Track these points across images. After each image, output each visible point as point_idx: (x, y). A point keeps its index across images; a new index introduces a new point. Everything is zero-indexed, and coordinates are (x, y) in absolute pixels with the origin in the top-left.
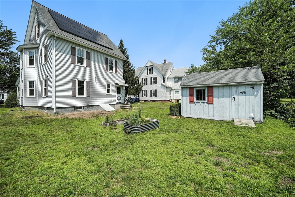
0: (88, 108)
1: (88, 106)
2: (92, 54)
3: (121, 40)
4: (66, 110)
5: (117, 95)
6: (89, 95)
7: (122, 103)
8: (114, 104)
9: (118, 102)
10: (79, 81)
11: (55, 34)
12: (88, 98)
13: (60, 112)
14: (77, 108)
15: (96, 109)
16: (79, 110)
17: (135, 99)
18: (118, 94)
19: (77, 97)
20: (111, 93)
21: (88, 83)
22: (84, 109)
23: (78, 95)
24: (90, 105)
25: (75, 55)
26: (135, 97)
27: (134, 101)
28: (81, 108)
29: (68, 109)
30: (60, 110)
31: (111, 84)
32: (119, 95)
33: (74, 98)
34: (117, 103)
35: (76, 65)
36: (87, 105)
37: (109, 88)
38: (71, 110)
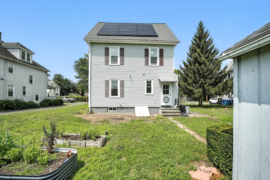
0: (122, 109)
1: (122, 108)
2: (127, 49)
3: (201, 22)
4: (100, 110)
5: (162, 96)
6: (122, 95)
7: (171, 107)
8: (158, 108)
9: (164, 104)
10: (112, 81)
11: (88, 40)
12: (122, 99)
13: (95, 112)
14: (111, 109)
15: (132, 112)
16: (112, 111)
17: (227, 101)
18: (164, 94)
19: (109, 98)
20: (152, 93)
21: (122, 82)
22: (117, 110)
23: (112, 96)
24: (123, 106)
25: (108, 55)
26: (229, 98)
27: (227, 104)
28: (115, 109)
29: (101, 109)
30: (95, 109)
31: (153, 80)
32: (166, 95)
33: (107, 99)
34: (163, 106)
35: (110, 65)
36: (120, 106)
37: (151, 86)
38: (105, 110)
